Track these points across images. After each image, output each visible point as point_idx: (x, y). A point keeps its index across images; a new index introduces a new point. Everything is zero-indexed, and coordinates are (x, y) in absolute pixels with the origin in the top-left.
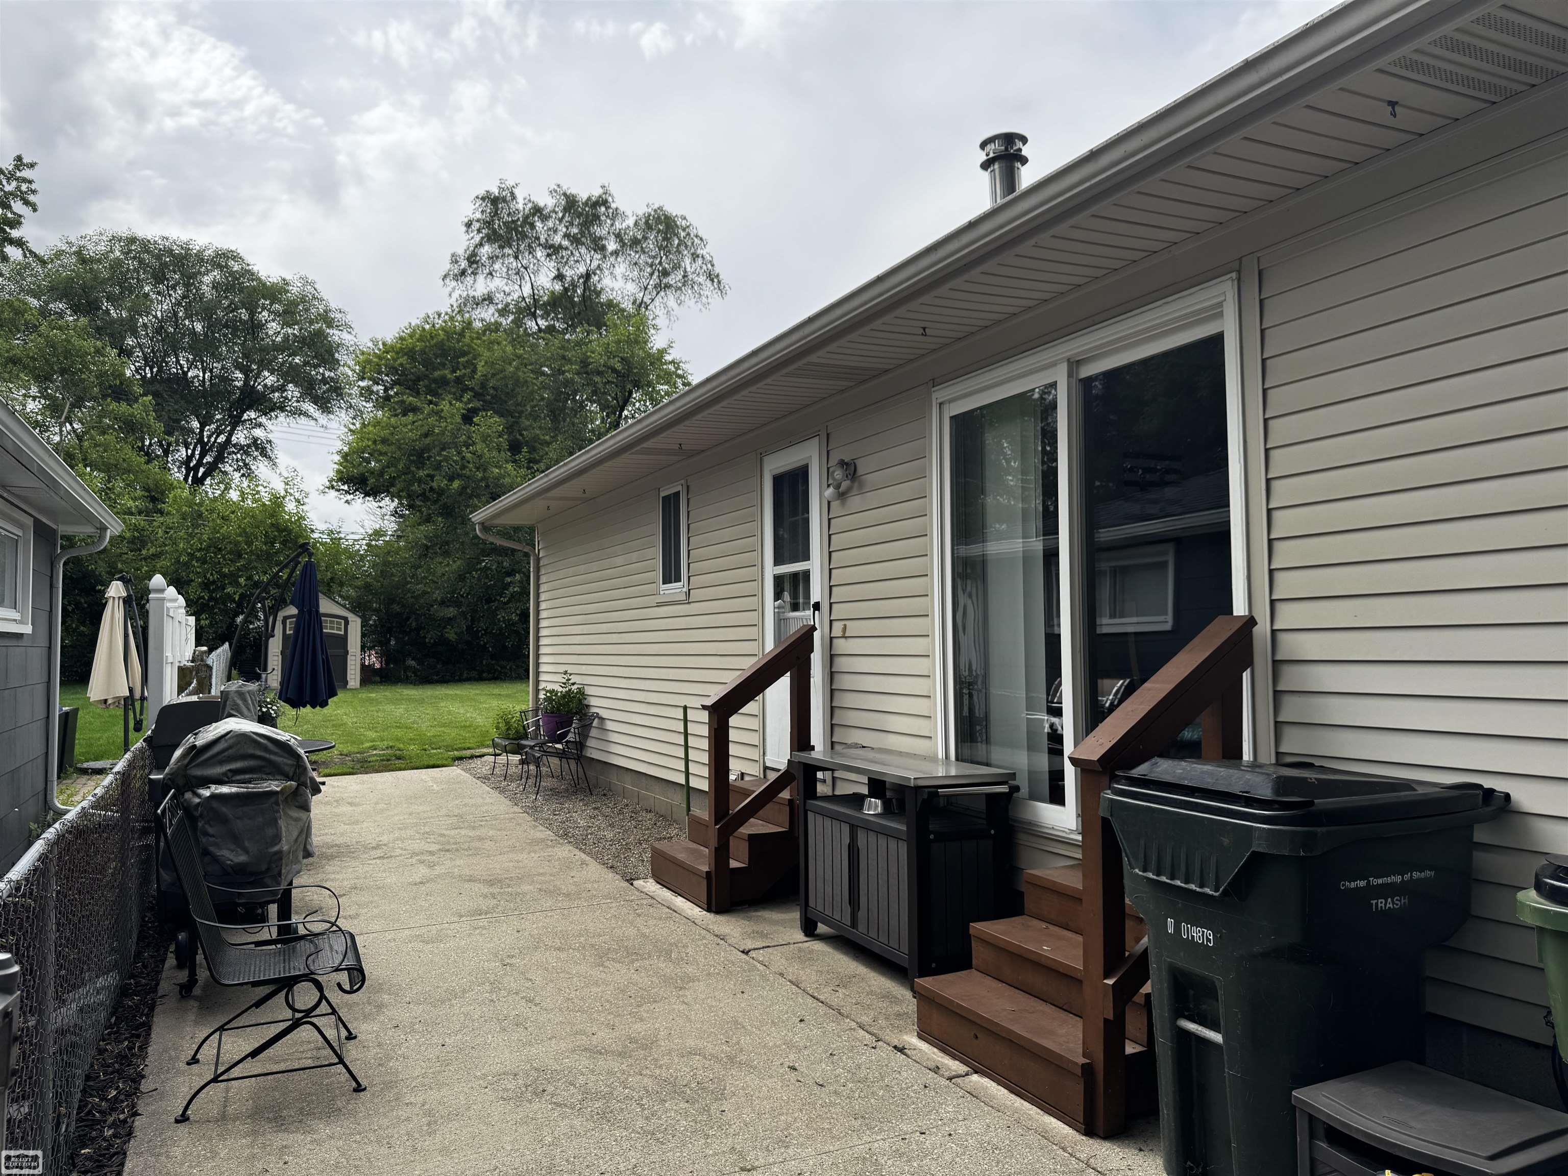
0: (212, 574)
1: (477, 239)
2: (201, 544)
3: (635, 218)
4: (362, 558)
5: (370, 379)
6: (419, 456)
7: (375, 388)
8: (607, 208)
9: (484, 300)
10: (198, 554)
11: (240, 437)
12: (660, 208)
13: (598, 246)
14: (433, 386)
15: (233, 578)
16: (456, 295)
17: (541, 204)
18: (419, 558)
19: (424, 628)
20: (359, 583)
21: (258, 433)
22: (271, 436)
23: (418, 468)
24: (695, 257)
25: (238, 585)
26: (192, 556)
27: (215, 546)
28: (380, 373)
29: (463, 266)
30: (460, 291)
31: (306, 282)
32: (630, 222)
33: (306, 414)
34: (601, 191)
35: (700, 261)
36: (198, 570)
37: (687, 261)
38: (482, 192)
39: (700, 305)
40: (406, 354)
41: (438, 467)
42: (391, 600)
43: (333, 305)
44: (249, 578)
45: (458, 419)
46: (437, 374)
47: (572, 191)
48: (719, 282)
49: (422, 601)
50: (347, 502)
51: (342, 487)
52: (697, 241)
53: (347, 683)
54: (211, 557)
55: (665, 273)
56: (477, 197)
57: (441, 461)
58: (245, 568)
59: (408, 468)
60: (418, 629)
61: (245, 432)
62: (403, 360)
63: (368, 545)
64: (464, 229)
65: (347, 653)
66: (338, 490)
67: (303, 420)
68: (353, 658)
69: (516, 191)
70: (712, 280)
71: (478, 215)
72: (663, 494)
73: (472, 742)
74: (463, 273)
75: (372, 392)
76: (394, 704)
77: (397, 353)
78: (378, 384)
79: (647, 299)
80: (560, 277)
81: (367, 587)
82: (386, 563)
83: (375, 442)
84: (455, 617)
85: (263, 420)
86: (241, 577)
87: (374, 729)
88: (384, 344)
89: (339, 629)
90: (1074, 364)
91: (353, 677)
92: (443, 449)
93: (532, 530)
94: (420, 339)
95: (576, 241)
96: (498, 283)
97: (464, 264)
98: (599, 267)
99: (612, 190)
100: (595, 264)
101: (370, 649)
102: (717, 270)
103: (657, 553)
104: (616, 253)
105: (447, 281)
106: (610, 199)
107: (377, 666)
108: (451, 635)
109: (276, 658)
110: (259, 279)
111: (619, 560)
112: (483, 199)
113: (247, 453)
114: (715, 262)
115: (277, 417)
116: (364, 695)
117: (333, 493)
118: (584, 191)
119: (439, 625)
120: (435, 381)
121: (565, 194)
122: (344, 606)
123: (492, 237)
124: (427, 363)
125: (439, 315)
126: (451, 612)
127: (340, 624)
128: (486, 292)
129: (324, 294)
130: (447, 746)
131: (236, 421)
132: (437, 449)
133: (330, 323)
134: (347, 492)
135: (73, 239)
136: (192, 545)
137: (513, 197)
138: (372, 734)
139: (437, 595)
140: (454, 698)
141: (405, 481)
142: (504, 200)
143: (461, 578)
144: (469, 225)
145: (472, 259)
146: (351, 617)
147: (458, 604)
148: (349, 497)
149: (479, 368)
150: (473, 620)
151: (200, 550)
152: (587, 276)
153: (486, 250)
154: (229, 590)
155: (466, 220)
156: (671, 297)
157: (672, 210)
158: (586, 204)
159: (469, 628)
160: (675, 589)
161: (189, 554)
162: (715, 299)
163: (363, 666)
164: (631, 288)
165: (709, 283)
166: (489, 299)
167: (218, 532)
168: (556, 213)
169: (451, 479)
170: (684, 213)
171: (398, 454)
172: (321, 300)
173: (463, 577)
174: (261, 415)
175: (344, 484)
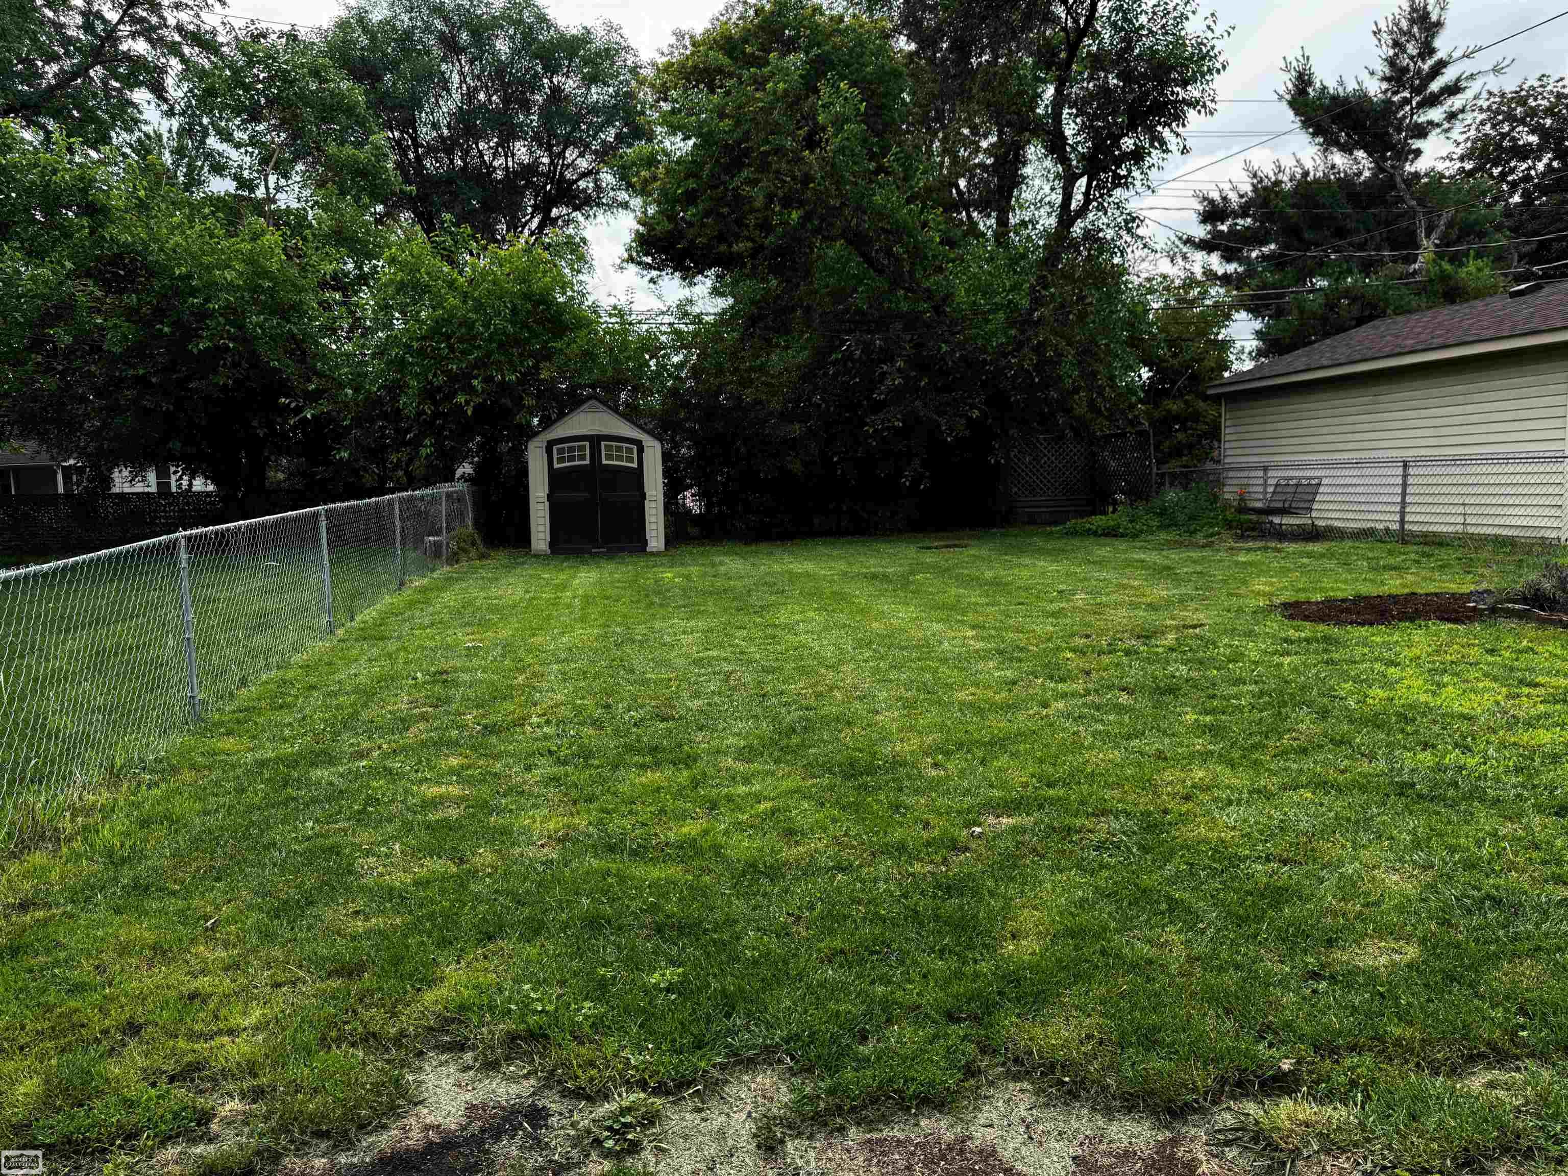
0: (435, 375)
15: (462, 380)
19: (757, 456)
25: (471, 390)
31: (611, 28)
44: (488, 379)
49: (753, 414)
50: (652, 281)
51: (645, 259)
53: (645, 543)
57: (767, 154)
58: (480, 364)
60: (749, 458)
65: (643, 496)
66: (639, 263)
68: (653, 505)
84: (801, 438)
86: (475, 377)
89: (631, 460)
91: (654, 533)
108: (796, 467)
109: (541, 506)
110: (556, 29)
117: (632, 268)
119: (779, 451)
122: (638, 426)
126: (797, 429)
127: (630, 451)
134: (649, 267)
139: (775, 405)
146: (648, 441)
148: (654, 273)
154: (461, 399)
159: (822, 454)
172: (627, 49)
173: (808, 374)
174: (575, 210)
175: (646, 255)
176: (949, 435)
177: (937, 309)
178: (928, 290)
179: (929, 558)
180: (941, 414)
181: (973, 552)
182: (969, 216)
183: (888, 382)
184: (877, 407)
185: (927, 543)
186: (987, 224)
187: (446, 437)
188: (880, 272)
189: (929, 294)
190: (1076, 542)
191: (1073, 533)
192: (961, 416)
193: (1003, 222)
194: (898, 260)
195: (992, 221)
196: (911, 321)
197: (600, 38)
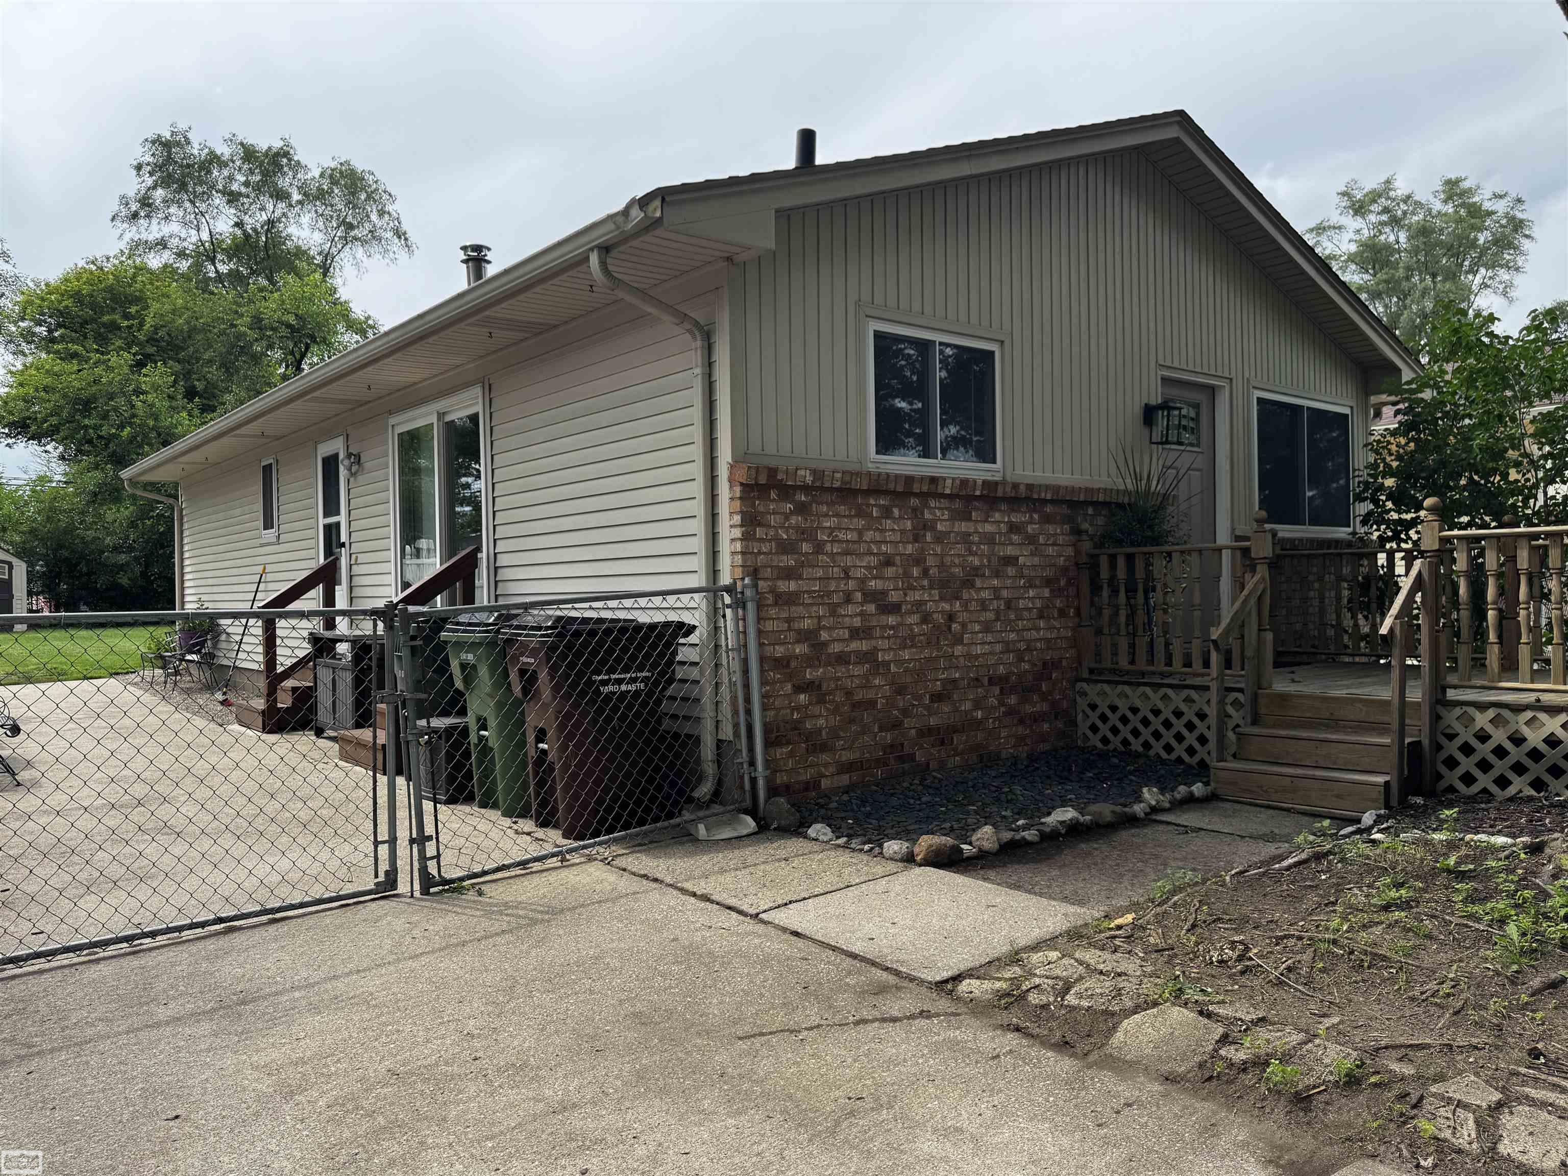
1: (150, 181)
3: (320, 170)
4: (26, 504)
5: (31, 320)
6: (86, 405)
7: (38, 329)
8: (290, 160)
9: (157, 244)
12: (347, 163)
13: (281, 195)
14: (102, 330)
16: (127, 237)
17: (219, 153)
18: (88, 504)
19: (95, 573)
20: (24, 528)
23: (85, 417)
24: (381, 213)
28: (43, 314)
29: (134, 208)
30: (132, 233)
32: (316, 173)
34: (281, 144)
35: (386, 216)
37: (374, 217)
38: (150, 135)
39: (387, 261)
40: (72, 296)
41: (105, 417)
42: (61, 546)
45: (126, 370)
46: (106, 318)
47: (250, 141)
48: (406, 239)
49: (93, 547)
50: (8, 445)
51: (2, 431)
52: (386, 196)
55: (351, 227)
56: (146, 140)
57: (108, 411)
59: (73, 417)
60: (89, 574)
62: (68, 302)
63: (33, 491)
64: (135, 173)
65: (12, 595)
68: (20, 603)
69: (190, 135)
70: (399, 237)
71: (148, 158)
72: (263, 464)
74: (135, 216)
75: (34, 334)
77: (63, 295)
78: (41, 325)
79: (334, 250)
80: (239, 225)
81: (32, 532)
82: (52, 509)
83: (37, 390)
84: (127, 564)
88: (47, 285)
89: (4, 574)
90: (441, 415)
92: (112, 399)
93: (176, 485)
94: (88, 282)
95: (258, 189)
96: (174, 227)
97: (134, 207)
98: (284, 214)
99: (293, 142)
100: (278, 213)
101: (37, 594)
102: (405, 227)
103: (259, 506)
104: (300, 202)
105: (118, 223)
106: (292, 152)
108: (124, 581)
111: (238, 512)
112: (153, 142)
114: (402, 219)
116: (32, 639)
118: (264, 141)
119: (112, 571)
120: (104, 325)
121: (242, 144)
122: (8, 551)
123: (165, 182)
124: (93, 306)
125: (108, 259)
126: (123, 558)
127: (4, 568)
128: (159, 236)
130: (107, 667)
132: (105, 398)
134: (8, 435)
137: (188, 142)
139: (109, 541)
141: (70, 429)
142: (178, 144)
143: (133, 525)
144: (139, 168)
145: (145, 202)
146: (15, 561)
147: (130, 550)
148: (10, 441)
149: (148, 319)
150: (147, 567)
152: (271, 223)
153: (159, 193)
155: (135, 163)
156: (360, 250)
157: (359, 165)
158: (266, 154)
159: (143, 574)
160: (271, 534)
162: (402, 255)
164: (318, 237)
165: (397, 241)
166: (162, 244)
168: (233, 162)
169: (122, 427)
170: (372, 169)
171: (62, 402)
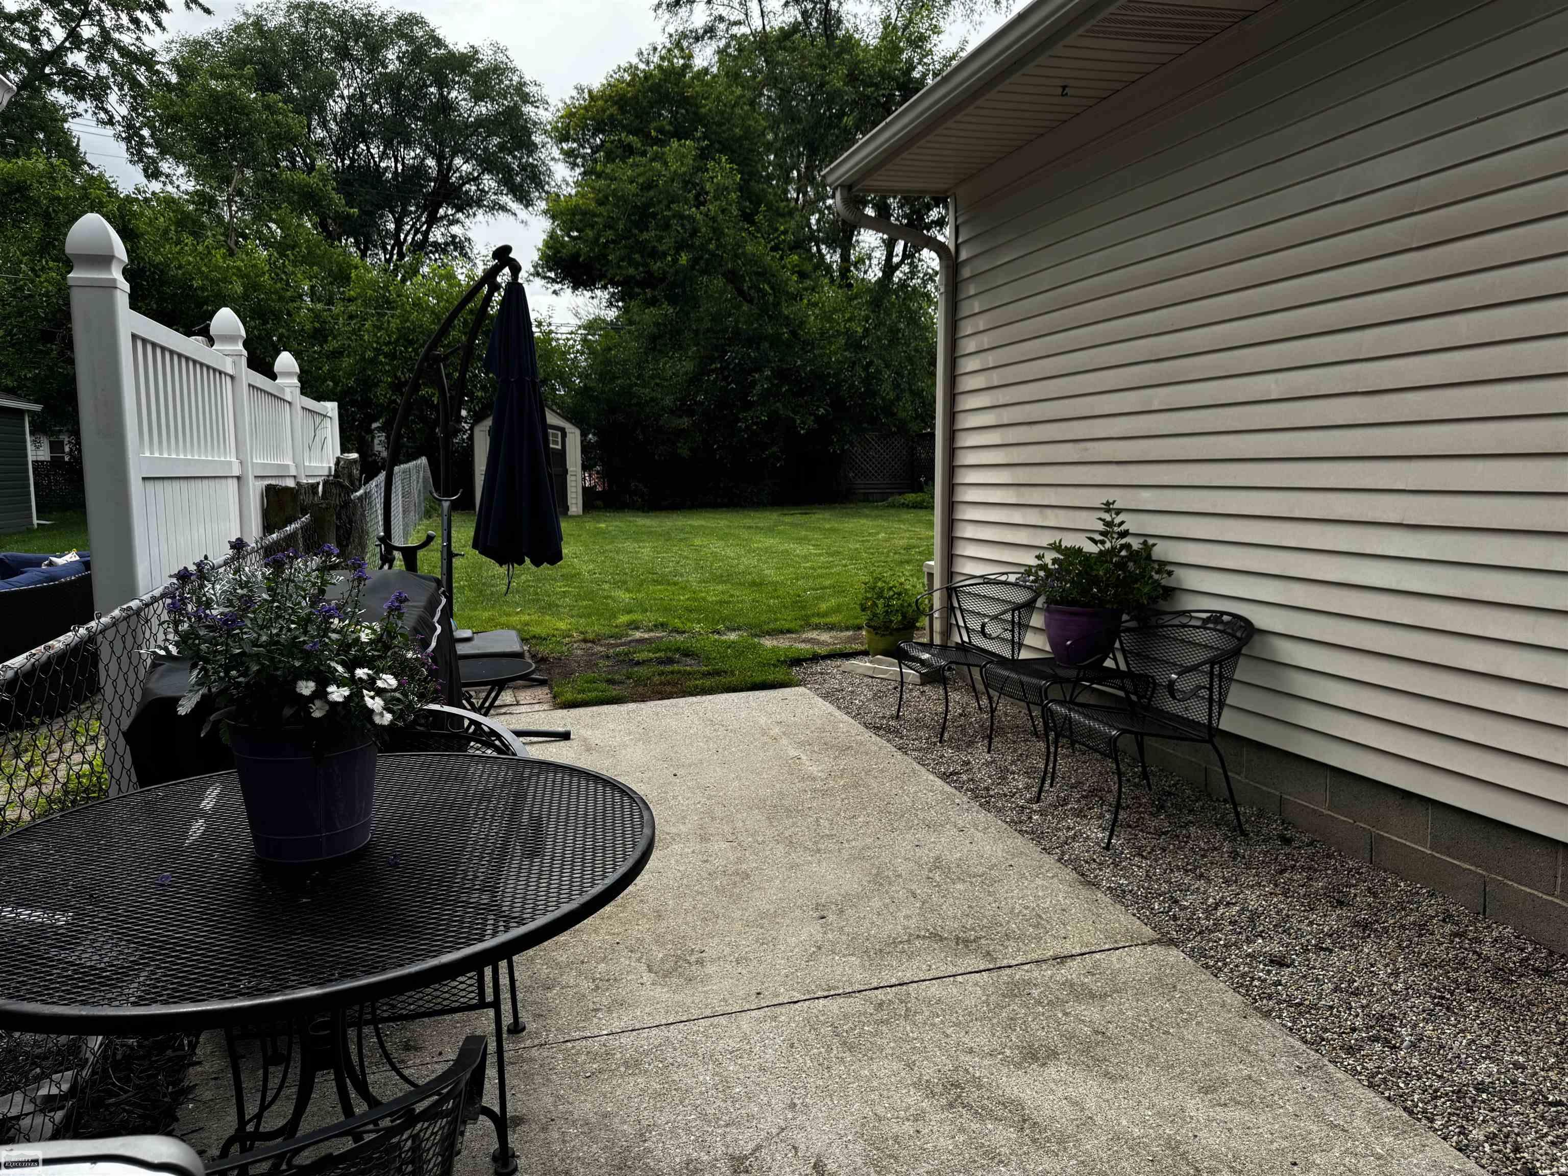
2: (389, 336)
5: (574, 141)
6: (642, 214)
7: (582, 150)
9: (705, 32)
10: (385, 349)
11: (437, 235)
16: (670, 28)
18: (646, 353)
19: (653, 442)
21: (456, 230)
22: (470, 234)
23: (641, 231)
26: (378, 351)
27: (405, 337)
30: (675, 23)
31: (498, 49)
33: (503, 208)
36: (387, 368)
40: (616, 103)
42: (613, 409)
43: (527, 78)
49: (650, 409)
50: (555, 292)
51: (549, 274)
53: (567, 508)
54: (401, 352)
59: (630, 231)
60: (646, 444)
61: (443, 229)
62: (614, 110)
63: (583, 339)
65: (566, 472)
66: (545, 278)
67: (502, 215)
68: (573, 478)
73: (786, 619)
75: (578, 156)
76: (637, 540)
77: (606, 102)
78: (585, 146)
82: (606, 362)
84: (688, 429)
85: (460, 215)
87: (621, 584)
88: (590, 92)
89: (556, 443)
91: (574, 501)
101: (591, 467)
105: (660, 11)
107: (599, 489)
108: (684, 451)
110: (446, 47)
113: (444, 251)
115: (475, 215)
116: (590, 525)
117: (538, 281)
119: (671, 439)
122: (560, 413)
125: (655, 51)
126: (685, 422)
127: (556, 436)
128: (705, 23)
129: (517, 63)
130: (750, 626)
131: (433, 220)
132: (665, 202)
133: (526, 98)
134: (554, 281)
135: (251, 11)
136: (379, 338)
138: (624, 596)
139: (668, 401)
140: (709, 533)
141: (625, 247)
143: (693, 381)
146: (569, 428)
147: (690, 412)
148: (557, 287)
151: (389, 343)
161: (375, 349)
163: (584, 489)
166: (710, 31)
167: (407, 320)
172: (514, 70)
173: (695, 380)
174: (458, 211)
175: (550, 271)
176: (803, 428)
177: (794, 333)
178: (787, 318)
179: (787, 519)
180: (796, 413)
181: (817, 516)
182: (819, 250)
183: (758, 387)
184: (749, 406)
185: (786, 512)
186: (832, 258)
187: (413, 421)
188: (750, 301)
189: (787, 321)
190: (892, 511)
191: (892, 506)
192: (811, 414)
193: (845, 257)
194: (765, 294)
195: (837, 257)
196: (775, 341)
197: (487, 56)
